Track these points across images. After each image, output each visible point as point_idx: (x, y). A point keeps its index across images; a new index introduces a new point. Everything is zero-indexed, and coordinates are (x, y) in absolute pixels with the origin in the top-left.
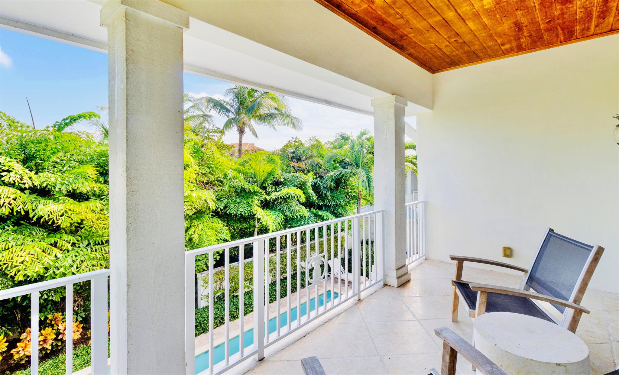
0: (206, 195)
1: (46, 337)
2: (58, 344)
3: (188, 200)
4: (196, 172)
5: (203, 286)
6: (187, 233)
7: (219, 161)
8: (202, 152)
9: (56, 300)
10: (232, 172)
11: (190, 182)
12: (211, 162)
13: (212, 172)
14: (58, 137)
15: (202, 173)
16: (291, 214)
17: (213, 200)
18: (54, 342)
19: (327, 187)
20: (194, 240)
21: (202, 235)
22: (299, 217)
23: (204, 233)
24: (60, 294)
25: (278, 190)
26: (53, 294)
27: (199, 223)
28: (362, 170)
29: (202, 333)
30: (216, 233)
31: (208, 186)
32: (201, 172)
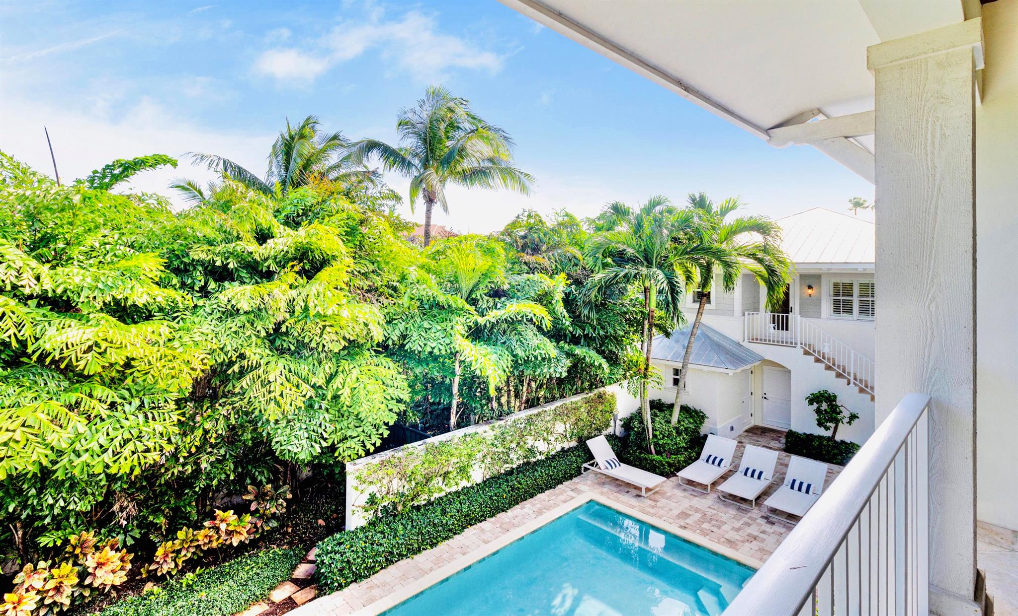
0: (366, 313)
1: (61, 582)
2: (84, 593)
3: (333, 322)
4: (349, 270)
5: (356, 488)
6: (331, 384)
7: (391, 251)
8: (360, 233)
9: (84, 509)
10: (415, 270)
11: (336, 288)
12: (376, 252)
13: (378, 271)
14: (89, 198)
15: (359, 272)
16: (525, 352)
17: (379, 323)
18: (76, 591)
19: (590, 302)
20: (342, 398)
21: (357, 389)
22: (539, 358)
23: (362, 386)
24: (91, 498)
25: (499, 306)
26: (76, 499)
27: (351, 366)
28: (659, 271)
29: (352, 582)
30: (385, 387)
31: (369, 295)
32: (358, 270)
